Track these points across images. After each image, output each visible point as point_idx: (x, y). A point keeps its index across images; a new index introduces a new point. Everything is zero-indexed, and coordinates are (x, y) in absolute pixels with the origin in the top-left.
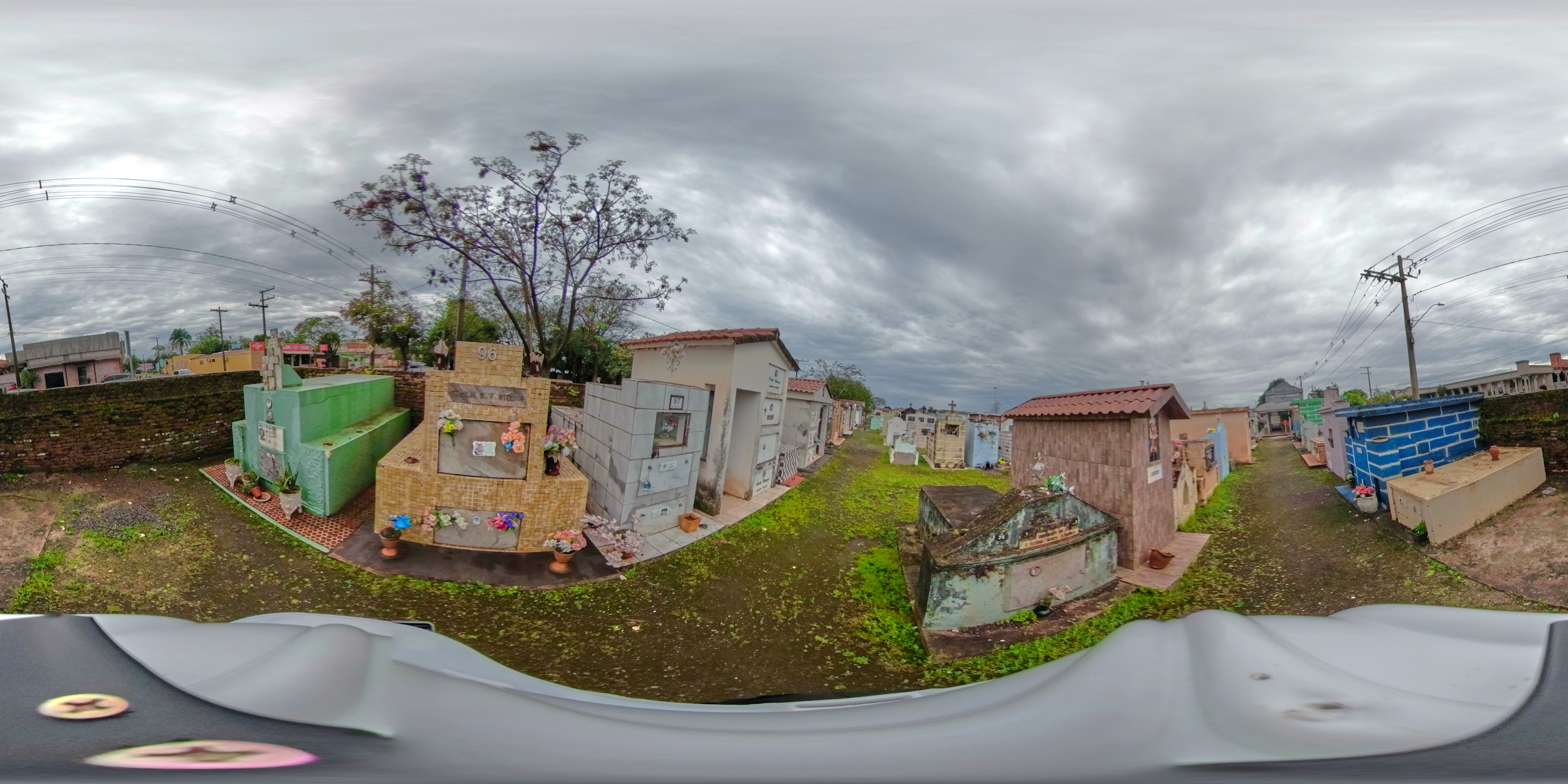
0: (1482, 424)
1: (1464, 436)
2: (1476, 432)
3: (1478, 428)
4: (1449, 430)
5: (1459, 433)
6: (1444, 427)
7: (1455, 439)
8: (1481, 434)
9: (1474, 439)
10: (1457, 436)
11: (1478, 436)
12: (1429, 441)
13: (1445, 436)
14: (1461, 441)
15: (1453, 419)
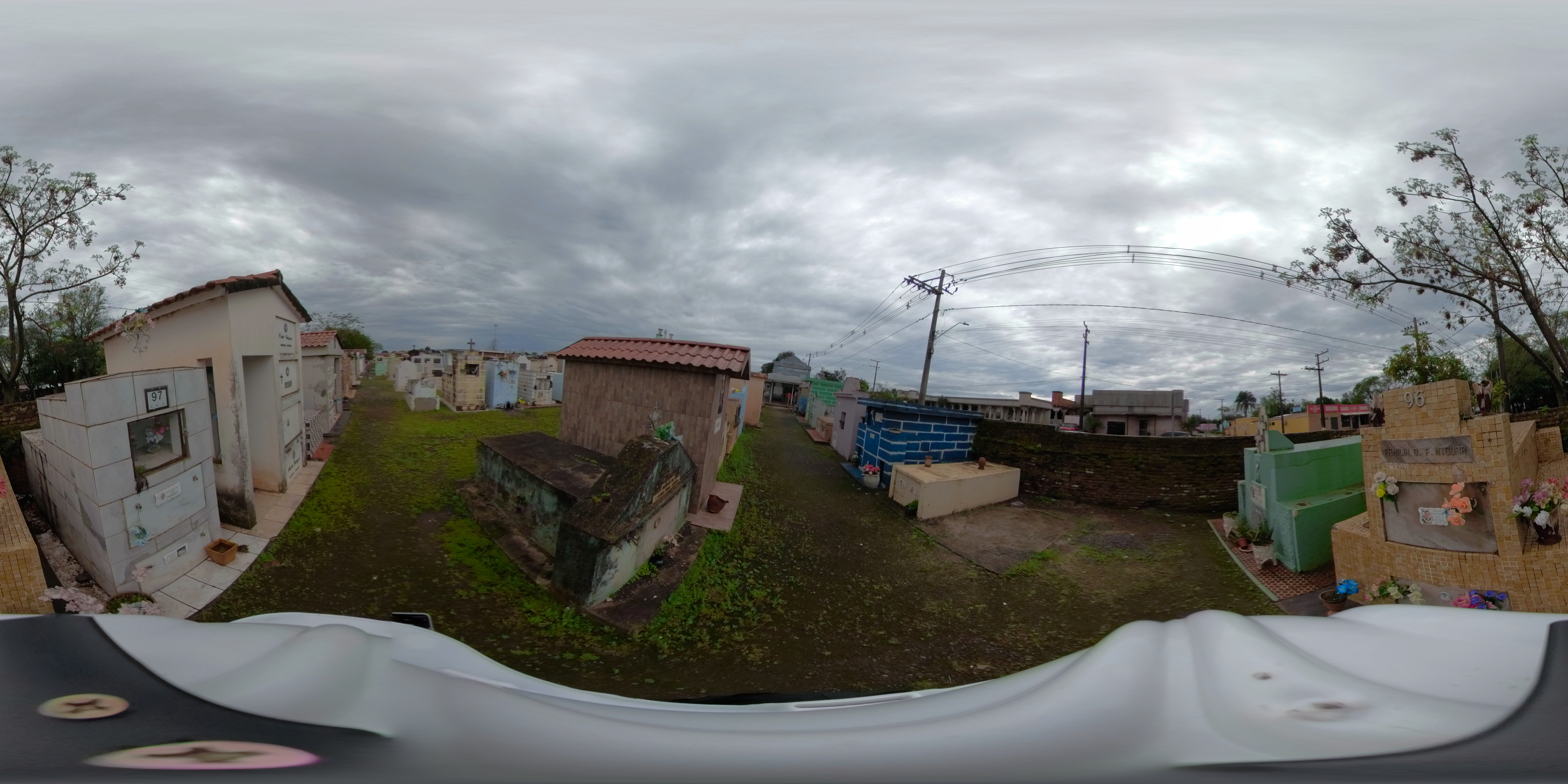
0: (976, 440)
1: (959, 446)
2: (969, 445)
3: (972, 442)
4: (949, 438)
5: (956, 442)
6: (945, 434)
7: (952, 446)
8: (973, 447)
9: (967, 450)
10: (954, 444)
11: (970, 449)
12: (931, 442)
13: (944, 441)
14: (955, 449)
15: (954, 429)
